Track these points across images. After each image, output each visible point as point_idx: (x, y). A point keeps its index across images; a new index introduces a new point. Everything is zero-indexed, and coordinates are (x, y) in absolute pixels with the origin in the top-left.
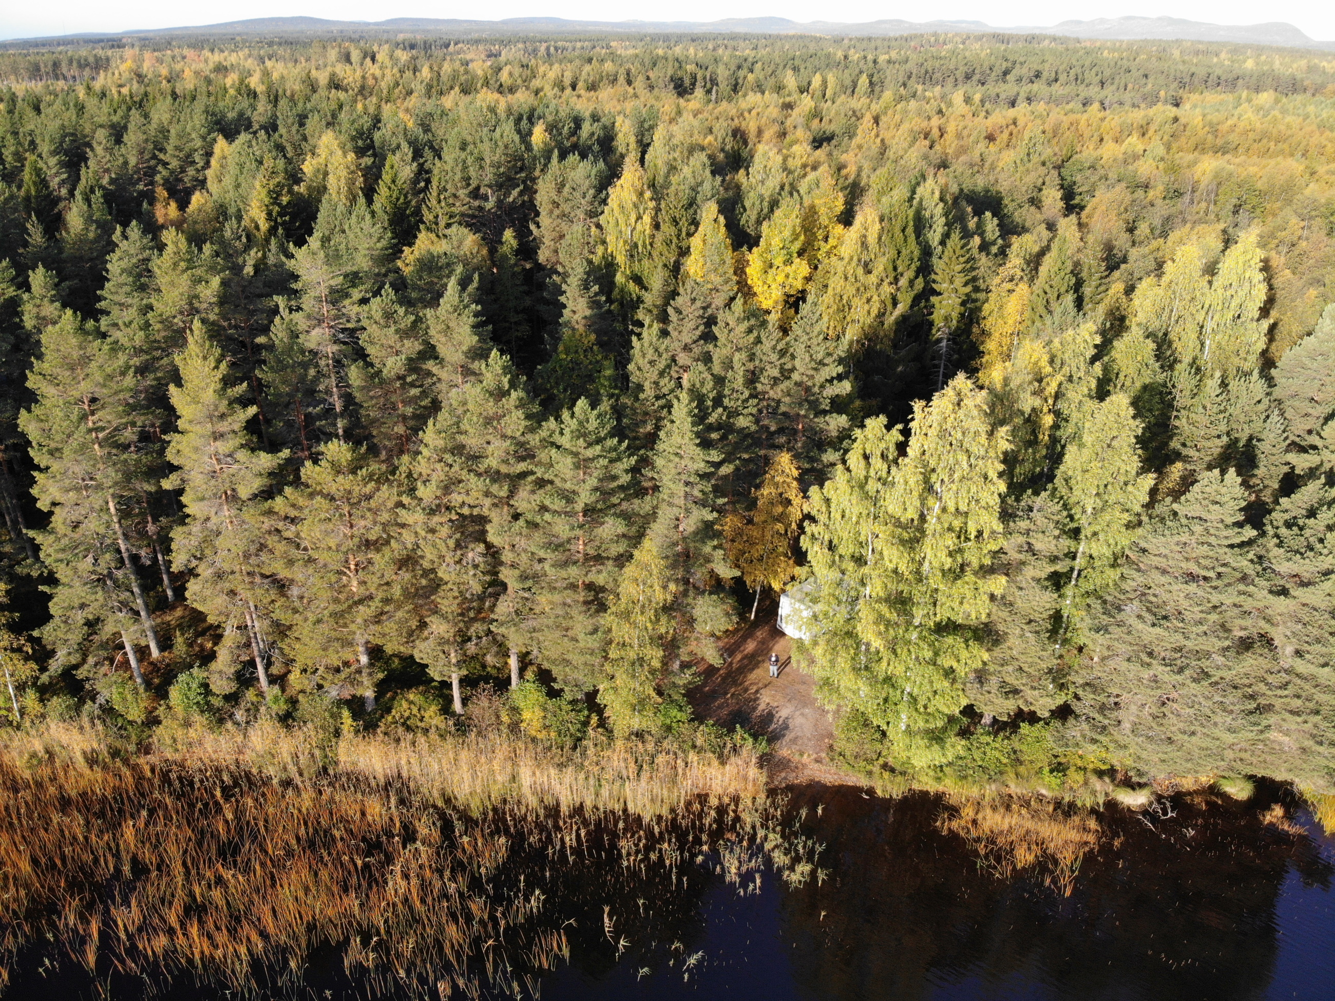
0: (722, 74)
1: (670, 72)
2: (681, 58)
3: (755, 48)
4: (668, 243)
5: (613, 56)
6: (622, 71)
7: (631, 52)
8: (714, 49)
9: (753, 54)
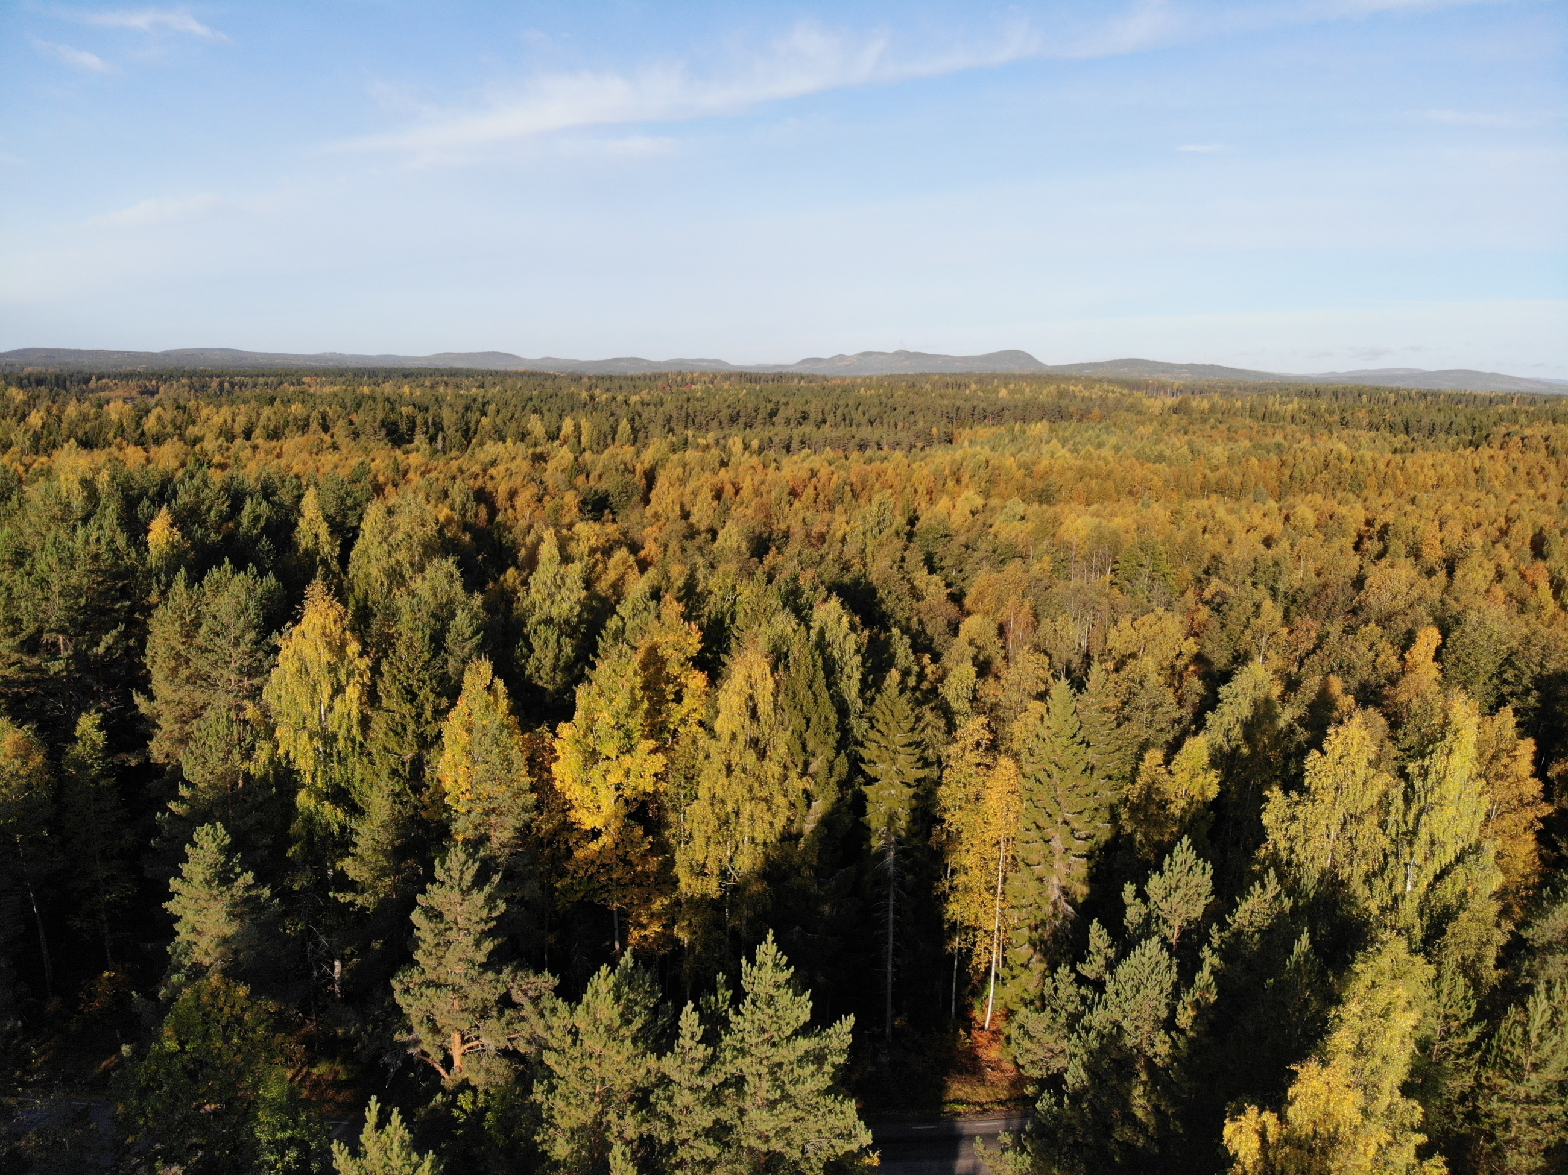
0: (448, 417)
1: (380, 416)
2: (393, 398)
3: (482, 386)
4: (398, 731)
5: (304, 397)
6: (315, 414)
7: (327, 390)
8: (432, 387)
9: (481, 392)
